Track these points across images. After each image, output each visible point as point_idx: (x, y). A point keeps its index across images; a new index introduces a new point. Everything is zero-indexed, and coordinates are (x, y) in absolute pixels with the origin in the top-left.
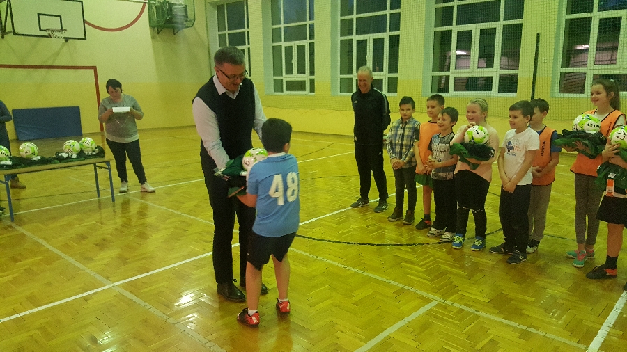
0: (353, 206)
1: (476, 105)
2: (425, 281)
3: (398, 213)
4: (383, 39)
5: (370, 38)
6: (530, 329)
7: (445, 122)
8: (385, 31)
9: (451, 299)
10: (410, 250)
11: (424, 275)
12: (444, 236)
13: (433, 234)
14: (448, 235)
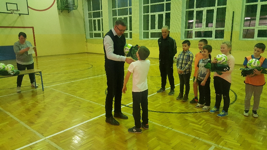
0: (158, 92)
1: (225, 45)
2: (205, 134)
3: (181, 96)
4: (163, 14)
5: (157, 14)
7: (205, 53)
8: (164, 11)
9: (221, 144)
10: (192, 116)
11: (203, 130)
12: (203, 108)
13: (198, 106)
14: (205, 107)
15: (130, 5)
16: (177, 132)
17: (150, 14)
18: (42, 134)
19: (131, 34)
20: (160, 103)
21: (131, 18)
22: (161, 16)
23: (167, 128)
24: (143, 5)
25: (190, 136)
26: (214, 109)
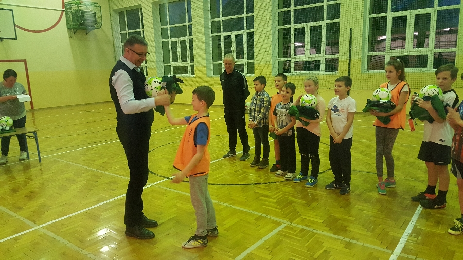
0: (224, 157)
1: (311, 82)
2: (277, 210)
3: (257, 161)
4: (242, 35)
5: (233, 34)
6: (352, 241)
7: (287, 94)
8: (243, 29)
9: (295, 221)
10: (266, 187)
11: (276, 205)
12: (286, 176)
13: (279, 174)
14: (289, 175)
15: (190, 20)
16: (237, 210)
17: (223, 34)
18: (34, 222)
19: (193, 67)
20: (224, 172)
21: (191, 40)
22: (239, 38)
23: (225, 204)
24: (210, 20)
25: (255, 213)
26: (300, 176)
